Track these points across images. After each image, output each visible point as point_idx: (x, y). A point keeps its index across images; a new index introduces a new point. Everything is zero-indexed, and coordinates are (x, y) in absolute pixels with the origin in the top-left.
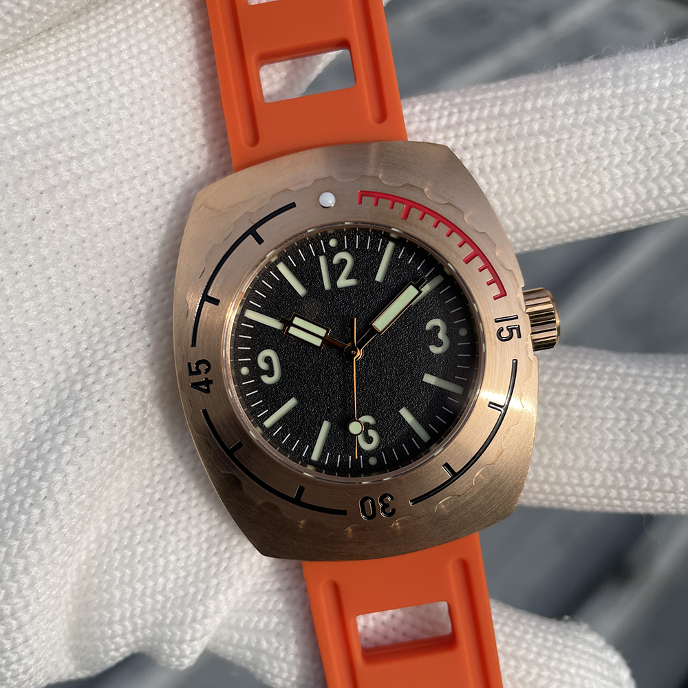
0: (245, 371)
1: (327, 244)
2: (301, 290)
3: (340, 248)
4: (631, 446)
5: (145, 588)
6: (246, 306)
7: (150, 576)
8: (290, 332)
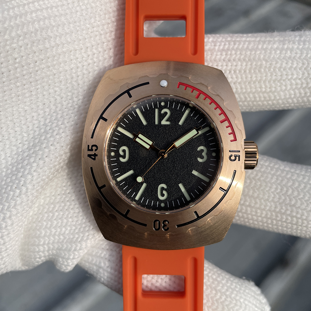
0: (113, 154)
1: (160, 104)
2: (144, 123)
3: (165, 107)
4: (281, 201)
5: (56, 231)
6: (118, 125)
7: (59, 227)
8: (136, 140)
